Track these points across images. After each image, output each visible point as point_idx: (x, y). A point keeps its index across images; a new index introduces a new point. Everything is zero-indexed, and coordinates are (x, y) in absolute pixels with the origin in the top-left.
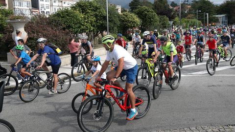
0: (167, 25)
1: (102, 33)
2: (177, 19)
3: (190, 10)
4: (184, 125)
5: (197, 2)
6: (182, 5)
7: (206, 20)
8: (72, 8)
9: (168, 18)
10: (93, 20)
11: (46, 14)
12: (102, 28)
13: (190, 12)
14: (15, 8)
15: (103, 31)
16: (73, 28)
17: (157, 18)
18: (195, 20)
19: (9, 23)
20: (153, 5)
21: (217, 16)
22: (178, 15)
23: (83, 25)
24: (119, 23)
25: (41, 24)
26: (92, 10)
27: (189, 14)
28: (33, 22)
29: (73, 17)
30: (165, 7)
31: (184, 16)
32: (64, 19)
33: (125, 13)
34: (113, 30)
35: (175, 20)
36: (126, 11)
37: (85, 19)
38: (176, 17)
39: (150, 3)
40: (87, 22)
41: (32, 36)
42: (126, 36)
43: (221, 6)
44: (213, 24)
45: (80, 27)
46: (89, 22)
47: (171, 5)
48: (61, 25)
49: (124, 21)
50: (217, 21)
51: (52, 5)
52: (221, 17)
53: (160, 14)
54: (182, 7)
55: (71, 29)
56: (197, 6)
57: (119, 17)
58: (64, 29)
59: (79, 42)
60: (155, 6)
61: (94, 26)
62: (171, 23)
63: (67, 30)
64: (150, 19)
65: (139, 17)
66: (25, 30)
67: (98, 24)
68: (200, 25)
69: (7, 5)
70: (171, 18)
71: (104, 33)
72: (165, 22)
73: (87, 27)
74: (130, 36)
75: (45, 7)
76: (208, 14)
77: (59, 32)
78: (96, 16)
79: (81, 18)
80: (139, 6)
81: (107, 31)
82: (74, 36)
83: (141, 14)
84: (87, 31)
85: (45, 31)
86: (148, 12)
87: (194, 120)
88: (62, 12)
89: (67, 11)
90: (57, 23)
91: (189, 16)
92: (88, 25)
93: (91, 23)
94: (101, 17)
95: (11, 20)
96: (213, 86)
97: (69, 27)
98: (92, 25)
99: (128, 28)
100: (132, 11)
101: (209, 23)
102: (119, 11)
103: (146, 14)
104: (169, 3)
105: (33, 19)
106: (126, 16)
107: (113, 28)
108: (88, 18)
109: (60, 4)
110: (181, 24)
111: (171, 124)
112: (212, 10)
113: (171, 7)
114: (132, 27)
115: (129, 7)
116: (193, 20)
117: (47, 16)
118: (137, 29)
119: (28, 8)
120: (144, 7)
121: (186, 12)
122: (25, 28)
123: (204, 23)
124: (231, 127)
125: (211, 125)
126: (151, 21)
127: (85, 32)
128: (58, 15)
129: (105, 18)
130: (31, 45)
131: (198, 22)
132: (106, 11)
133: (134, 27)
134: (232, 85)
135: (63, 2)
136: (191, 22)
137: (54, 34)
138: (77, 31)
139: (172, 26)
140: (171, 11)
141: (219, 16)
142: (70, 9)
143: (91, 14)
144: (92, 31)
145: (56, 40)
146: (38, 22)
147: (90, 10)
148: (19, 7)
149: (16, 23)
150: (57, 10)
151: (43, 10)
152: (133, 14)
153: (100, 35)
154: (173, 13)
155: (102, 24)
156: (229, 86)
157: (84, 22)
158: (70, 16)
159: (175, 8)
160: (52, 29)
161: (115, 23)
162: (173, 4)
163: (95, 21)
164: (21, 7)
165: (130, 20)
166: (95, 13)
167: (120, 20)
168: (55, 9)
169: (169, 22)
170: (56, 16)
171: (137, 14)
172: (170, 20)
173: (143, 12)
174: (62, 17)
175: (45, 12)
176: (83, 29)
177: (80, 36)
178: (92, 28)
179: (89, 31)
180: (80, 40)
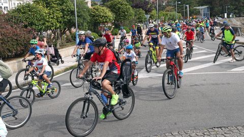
0: (143, 20)
1: (69, 30)
2: (154, 12)
3: (168, 2)
4: (165, 129)
7: (186, 13)
8: (34, 2)
9: (144, 12)
10: (59, 16)
11: (3, 10)
12: (70, 24)
15: (71, 27)
16: (36, 25)
17: (132, 11)
18: (174, 13)
21: (198, 8)
22: (155, 7)
23: (48, 22)
24: (89, 18)
26: (57, 4)
27: (168, 6)
29: (36, 12)
31: (161, 8)
32: (26, 15)
33: (96, 7)
34: (83, 26)
35: (152, 13)
36: (97, 5)
37: (50, 14)
38: (153, 10)
40: (52, 18)
42: (97, 33)
44: (194, 17)
45: (44, 24)
46: (55, 18)
48: (22, 22)
49: (94, 16)
50: (198, 13)
52: (203, 9)
53: (136, 6)
55: (34, 27)
57: (89, 12)
58: (26, 26)
59: (43, 41)
61: (60, 22)
62: (149, 16)
63: (29, 27)
64: (124, 13)
65: (112, 11)
67: (66, 20)
68: (180, 18)
70: (147, 12)
71: (73, 30)
72: (141, 15)
73: (52, 24)
75: (3, 2)
76: (188, 6)
77: (20, 31)
78: (63, 11)
79: (46, 13)
81: (75, 27)
82: (38, 34)
83: (114, 8)
84: (52, 28)
85: (4, 30)
86: (122, 5)
87: (175, 124)
88: (23, 8)
89: (28, 6)
90: (18, 20)
91: (167, 8)
92: (54, 21)
93: (57, 19)
94: (69, 11)
96: (196, 85)
97: (31, 24)
98: (58, 22)
99: (99, 23)
100: (103, 5)
101: (190, 15)
102: (89, 5)
103: (119, 8)
106: (97, 10)
107: (82, 24)
108: (53, 14)
110: (159, 18)
111: (151, 130)
112: (193, 2)
114: (103, 23)
116: (172, 13)
117: (6, 12)
118: (110, 25)
121: (164, 4)
123: (185, 16)
124: (216, 129)
125: (195, 129)
126: (125, 15)
127: (50, 29)
128: (18, 10)
129: (73, 13)
131: (177, 15)
132: (74, 4)
133: (106, 22)
134: (217, 84)
136: (170, 15)
137: (14, 32)
138: (41, 29)
139: (149, 20)
140: (147, 3)
141: (200, 7)
142: (32, 3)
143: (57, 8)
144: (58, 28)
145: (16, 39)
147: (55, 4)
150: (16, 5)
152: (104, 8)
153: (68, 32)
154: (149, 6)
155: (69, 20)
156: (213, 84)
157: (49, 18)
158: (32, 12)
160: (12, 26)
161: (84, 19)
163: (61, 17)
165: (102, 14)
166: (61, 7)
167: (90, 15)
168: (14, 4)
169: (146, 16)
170: (16, 11)
171: (109, 8)
172: (146, 14)
173: (116, 5)
174: (23, 13)
175: (3, 8)
176: (48, 26)
177: (45, 34)
178: (58, 25)
179: (55, 29)
180: (45, 39)
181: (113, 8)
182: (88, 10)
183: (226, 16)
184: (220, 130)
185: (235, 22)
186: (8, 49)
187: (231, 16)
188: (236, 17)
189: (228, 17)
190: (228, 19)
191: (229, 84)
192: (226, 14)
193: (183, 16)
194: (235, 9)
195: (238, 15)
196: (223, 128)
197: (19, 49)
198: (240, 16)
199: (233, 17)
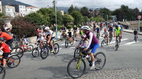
0: (87, 21)
2: (92, 18)
3: (99, 13)
5: (102, 9)
6: (95, 11)
7: (107, 18)
8: (37, 12)
9: (88, 17)
10: (48, 18)
12: (53, 22)
13: (99, 14)
14: (6, 12)
17: (82, 17)
18: (101, 18)
19: (2, 20)
20: (80, 10)
21: (112, 16)
22: (93, 16)
23: (43, 21)
24: (62, 20)
25: (20, 20)
28: (15, 20)
29: (38, 16)
30: (86, 12)
31: (96, 16)
32: (33, 18)
33: (66, 15)
39: (79, 9)
40: (45, 19)
41: (15, 27)
42: (66, 27)
43: (114, 11)
44: (110, 20)
45: (41, 22)
47: (90, 11)
48: (31, 21)
49: (65, 19)
50: (112, 19)
51: (26, 11)
53: (84, 15)
54: (95, 12)
55: (36, 23)
56: (102, 11)
58: (33, 23)
59: (41, 30)
60: (81, 11)
61: (49, 21)
62: (90, 19)
63: (34, 23)
65: (73, 16)
66: (11, 24)
67: (51, 20)
69: (2, 11)
70: (89, 17)
71: (54, 25)
72: (86, 19)
73: (45, 22)
74: (68, 26)
75: (23, 12)
76: (107, 15)
77: (30, 25)
78: (50, 16)
79: (42, 17)
80: (73, 11)
81: (56, 24)
82: (38, 27)
85: (22, 24)
86: (77, 14)
88: (32, 14)
89: (34, 13)
90: (29, 20)
91: (98, 16)
92: (46, 21)
93: (47, 20)
94: (53, 16)
95: (3, 18)
97: (35, 22)
98: (48, 21)
99: (67, 22)
100: (69, 14)
101: (108, 20)
102: (63, 14)
103: (76, 15)
104: (89, 10)
105: (15, 17)
106: (66, 16)
107: (59, 22)
108: (45, 17)
109: (31, 10)
110: (94, 20)
112: (109, 13)
113: (89, 12)
114: (69, 22)
115: (68, 12)
116: (100, 18)
117: (23, 16)
118: (72, 23)
119: (13, 12)
120: (76, 12)
121: (97, 14)
122: (11, 22)
123: (106, 20)
124: (117, 70)
125: (108, 70)
126: (79, 19)
127: (44, 24)
128: (29, 15)
129: (55, 17)
130: (14, 32)
131: (103, 19)
133: (70, 21)
135: (33, 9)
136: (100, 19)
137: (27, 25)
138: (40, 24)
140: (89, 13)
141: (113, 16)
142: (36, 12)
143: (47, 15)
145: (28, 29)
146: (18, 20)
147: (46, 13)
148: (8, 12)
149: (6, 20)
151: (21, 13)
152: (69, 15)
153: (52, 26)
154: (90, 15)
155: (53, 20)
158: (36, 16)
159: (91, 12)
160: (26, 23)
161: (60, 20)
162: (91, 10)
164: (9, 12)
165: (68, 18)
166: (49, 14)
167: (63, 18)
168: (28, 12)
169: (88, 19)
170: (28, 16)
171: (72, 15)
172: (89, 18)
173: (75, 14)
174: (32, 17)
175: (23, 14)
176: (43, 23)
177: (41, 26)
178: (48, 23)
179: (46, 24)
180: (42, 29)
181: (74, 15)
182: (62, 16)
183: (124, 21)
184: (119, 70)
185: (128, 23)
186: (24, 33)
187: (126, 20)
188: (128, 21)
189: (125, 21)
190: (124, 22)
191: (124, 50)
192: (124, 20)
193: (105, 20)
194: (128, 17)
195: (129, 20)
196: (120, 70)
197: (29, 33)
198: (129, 21)
199: (127, 21)
